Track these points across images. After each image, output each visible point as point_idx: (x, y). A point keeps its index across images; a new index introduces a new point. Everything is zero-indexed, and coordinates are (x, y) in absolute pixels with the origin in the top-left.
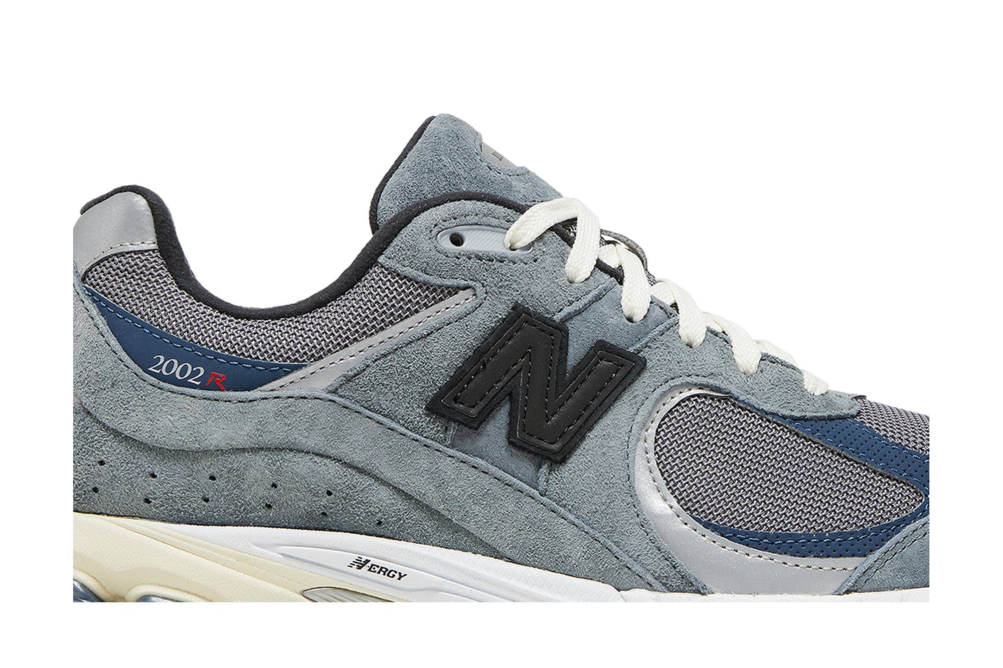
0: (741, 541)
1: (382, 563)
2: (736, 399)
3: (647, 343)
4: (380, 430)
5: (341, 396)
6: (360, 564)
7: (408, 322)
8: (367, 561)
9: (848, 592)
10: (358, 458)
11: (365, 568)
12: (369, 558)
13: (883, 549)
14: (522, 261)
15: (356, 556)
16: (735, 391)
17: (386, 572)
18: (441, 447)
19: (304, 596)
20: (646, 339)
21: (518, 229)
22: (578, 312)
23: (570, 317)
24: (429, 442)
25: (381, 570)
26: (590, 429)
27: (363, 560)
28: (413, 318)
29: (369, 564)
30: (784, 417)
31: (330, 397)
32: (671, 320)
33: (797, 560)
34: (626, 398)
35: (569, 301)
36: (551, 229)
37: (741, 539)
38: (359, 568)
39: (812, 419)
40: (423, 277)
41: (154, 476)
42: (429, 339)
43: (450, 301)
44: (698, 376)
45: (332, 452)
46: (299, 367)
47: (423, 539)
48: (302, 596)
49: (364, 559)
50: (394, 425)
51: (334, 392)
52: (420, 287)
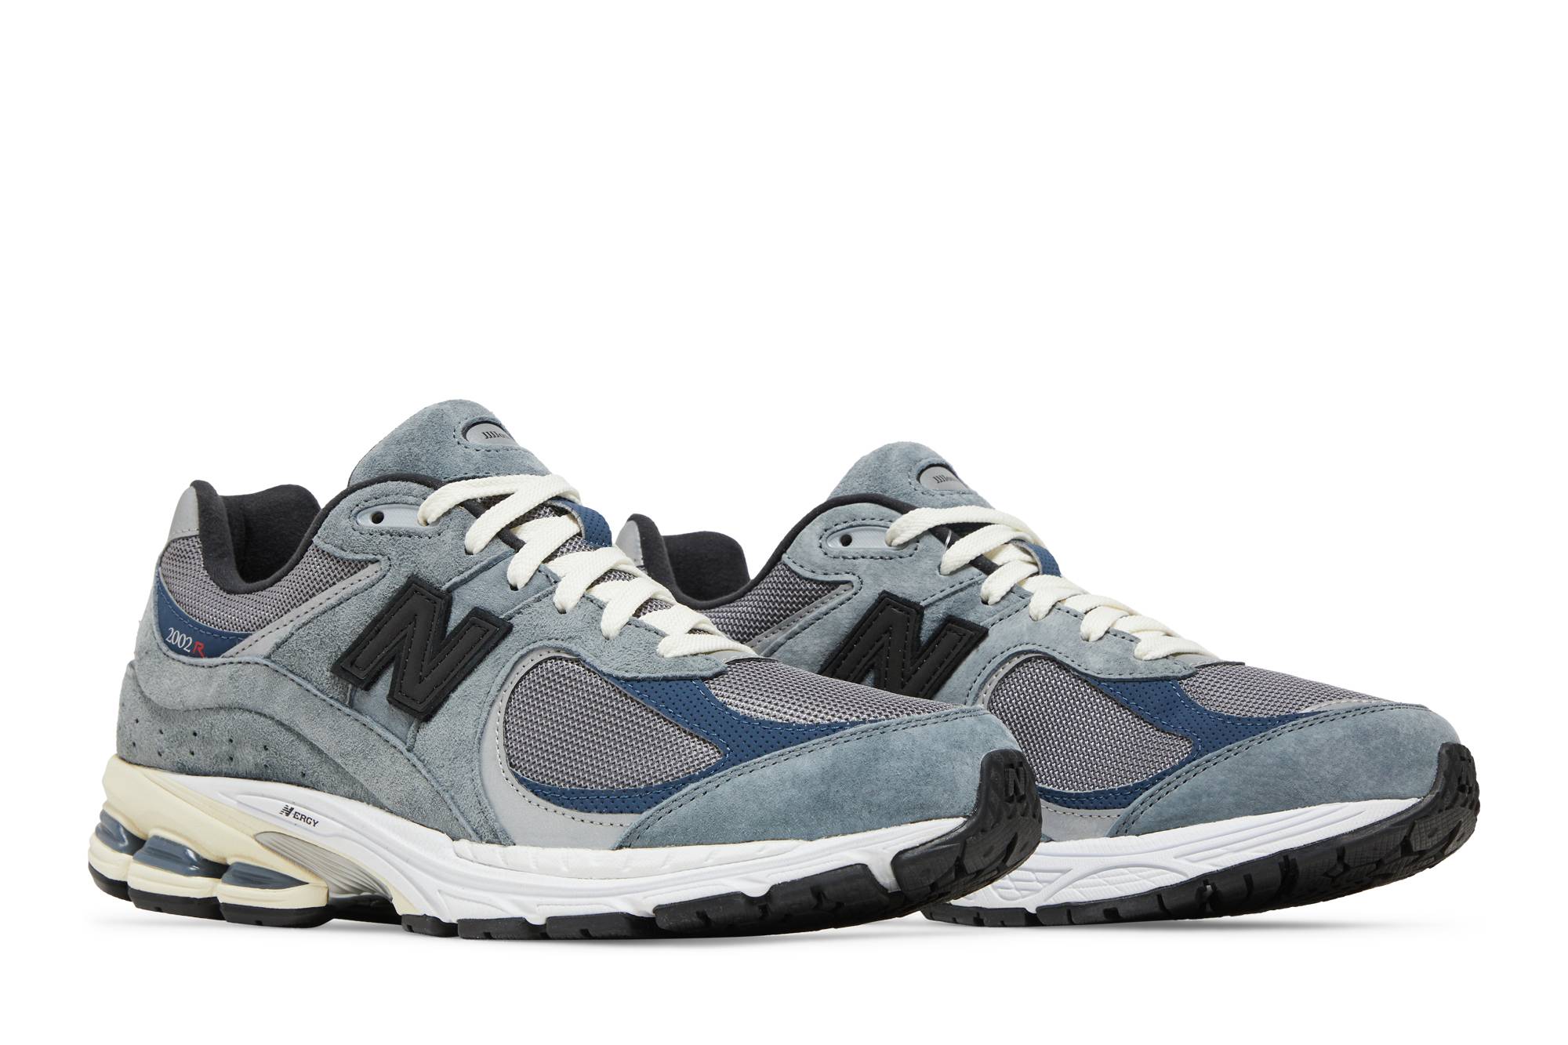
0: (545, 797)
1: (302, 811)
2: (584, 661)
3: (519, 609)
4: (300, 692)
5: (273, 662)
6: (288, 811)
7: (326, 594)
8: (292, 809)
9: (620, 847)
10: (285, 718)
11: (291, 815)
12: (293, 806)
13: (658, 807)
14: (426, 535)
15: (284, 804)
16: (584, 654)
17: (304, 818)
18: (341, 707)
19: (256, 840)
20: (520, 606)
21: (427, 506)
22: (465, 582)
23: (456, 586)
24: (332, 702)
25: (302, 818)
26: (454, 690)
27: (289, 808)
28: (330, 589)
29: (293, 812)
30: (617, 678)
31: (265, 662)
32: (551, 588)
33: (583, 815)
34: (490, 660)
35: (459, 571)
36: (462, 504)
37: (546, 795)
38: (287, 815)
39: (644, 680)
40: (338, 553)
41: (161, 732)
42: (337, 609)
43: (361, 574)
44: (557, 639)
45: (266, 711)
46: (246, 636)
47: (333, 791)
48: (254, 841)
49: (290, 806)
50: (309, 687)
51: (268, 657)
52: (338, 562)
